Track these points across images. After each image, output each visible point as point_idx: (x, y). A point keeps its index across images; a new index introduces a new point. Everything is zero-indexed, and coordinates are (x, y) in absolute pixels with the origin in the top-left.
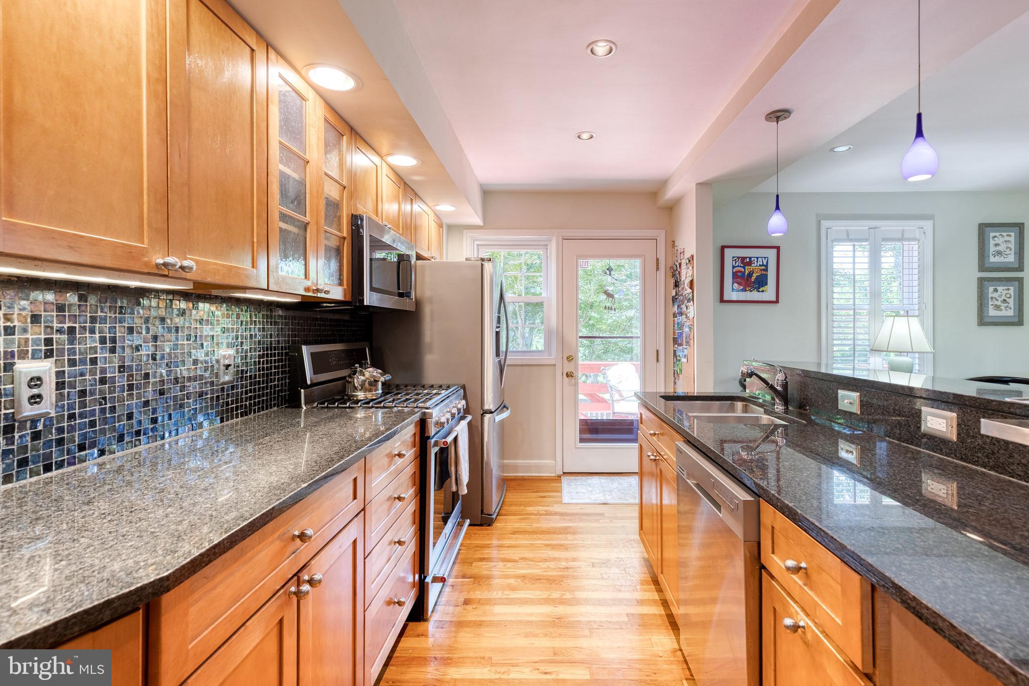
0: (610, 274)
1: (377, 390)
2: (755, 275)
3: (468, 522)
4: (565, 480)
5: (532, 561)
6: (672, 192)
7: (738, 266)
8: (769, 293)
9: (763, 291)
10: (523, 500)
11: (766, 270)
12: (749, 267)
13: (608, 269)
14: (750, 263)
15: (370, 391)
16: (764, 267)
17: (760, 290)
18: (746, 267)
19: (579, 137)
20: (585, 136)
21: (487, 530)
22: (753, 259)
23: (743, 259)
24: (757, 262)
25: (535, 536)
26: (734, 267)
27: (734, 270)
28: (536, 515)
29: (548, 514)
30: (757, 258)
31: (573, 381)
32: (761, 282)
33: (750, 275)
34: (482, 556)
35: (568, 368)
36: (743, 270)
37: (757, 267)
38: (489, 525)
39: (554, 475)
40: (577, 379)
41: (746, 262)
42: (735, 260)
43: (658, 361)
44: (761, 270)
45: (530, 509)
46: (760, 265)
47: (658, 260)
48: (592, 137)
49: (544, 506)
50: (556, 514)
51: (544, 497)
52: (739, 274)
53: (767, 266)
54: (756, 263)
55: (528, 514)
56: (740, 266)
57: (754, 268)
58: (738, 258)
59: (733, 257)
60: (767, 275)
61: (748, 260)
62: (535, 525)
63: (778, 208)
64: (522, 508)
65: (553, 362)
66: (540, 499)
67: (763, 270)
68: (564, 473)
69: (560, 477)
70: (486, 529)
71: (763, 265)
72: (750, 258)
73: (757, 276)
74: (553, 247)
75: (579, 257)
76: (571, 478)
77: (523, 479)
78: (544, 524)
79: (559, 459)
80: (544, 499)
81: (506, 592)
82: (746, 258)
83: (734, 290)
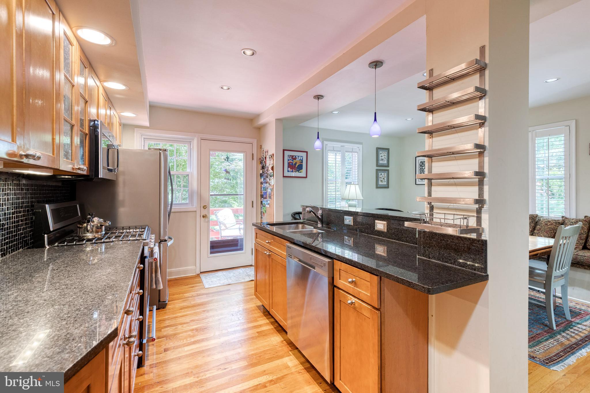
0: (228, 161)
1: (102, 231)
2: (297, 165)
3: (155, 307)
4: (202, 276)
5: (198, 320)
6: (262, 121)
7: (290, 160)
8: (303, 174)
9: (301, 172)
10: (180, 291)
11: (302, 162)
13: (226, 158)
14: (295, 159)
15: (97, 232)
17: (300, 171)
18: (294, 161)
19: (222, 88)
20: (225, 88)
21: (164, 311)
22: (296, 157)
23: (293, 156)
24: (298, 158)
25: (195, 308)
26: (288, 160)
27: (289, 162)
28: (191, 297)
29: (199, 295)
30: (298, 156)
31: (207, 220)
32: (300, 168)
33: (295, 164)
34: (165, 325)
35: (204, 212)
36: (292, 162)
38: (164, 308)
39: (195, 274)
40: (208, 218)
41: (293, 158)
42: (289, 157)
43: (253, 207)
44: (300, 162)
45: (186, 295)
46: (300, 160)
47: (253, 154)
48: (229, 89)
49: (194, 292)
50: (203, 294)
51: (193, 287)
52: (291, 164)
53: (302, 160)
55: (186, 298)
57: (297, 161)
59: (288, 155)
60: (302, 165)
62: (193, 303)
63: (318, 138)
64: (181, 295)
65: (195, 210)
66: (191, 289)
68: (201, 272)
69: (198, 275)
70: (162, 311)
71: (301, 160)
72: (295, 156)
73: (298, 165)
74: (195, 142)
75: (210, 150)
76: (205, 274)
77: (176, 280)
78: (198, 301)
79: (198, 265)
80: (193, 288)
81: (188, 339)
82: (294, 156)
83: (288, 171)
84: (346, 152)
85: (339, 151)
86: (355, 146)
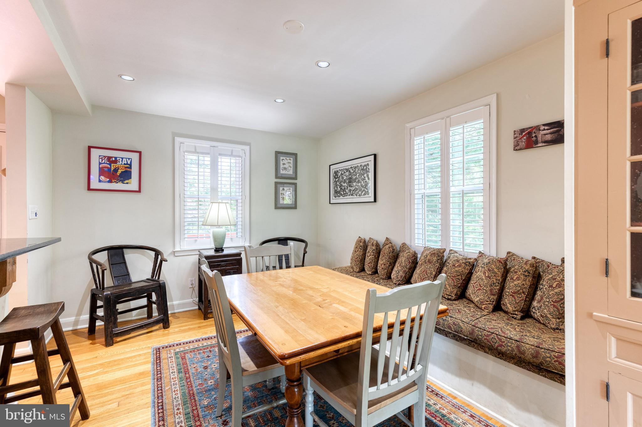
2: (120, 171)
7: (104, 163)
8: (133, 184)
9: (127, 183)
11: (130, 168)
12: (115, 165)
14: (116, 161)
16: (128, 166)
17: (125, 182)
18: (112, 165)
22: (118, 159)
23: (109, 158)
24: (122, 161)
26: (100, 164)
27: (101, 166)
30: (122, 158)
32: (126, 175)
33: (116, 170)
36: (109, 166)
37: (122, 165)
41: (112, 161)
42: (102, 158)
44: (126, 167)
46: (125, 164)
52: (106, 169)
53: (130, 165)
54: (121, 163)
56: (106, 163)
57: (119, 165)
58: (105, 157)
59: (100, 156)
60: (131, 171)
61: (114, 159)
67: (127, 167)
71: (127, 164)
72: (116, 158)
73: (122, 172)
82: (112, 157)
83: (100, 181)
84: (220, 155)
85: (208, 154)
86: (238, 148)
